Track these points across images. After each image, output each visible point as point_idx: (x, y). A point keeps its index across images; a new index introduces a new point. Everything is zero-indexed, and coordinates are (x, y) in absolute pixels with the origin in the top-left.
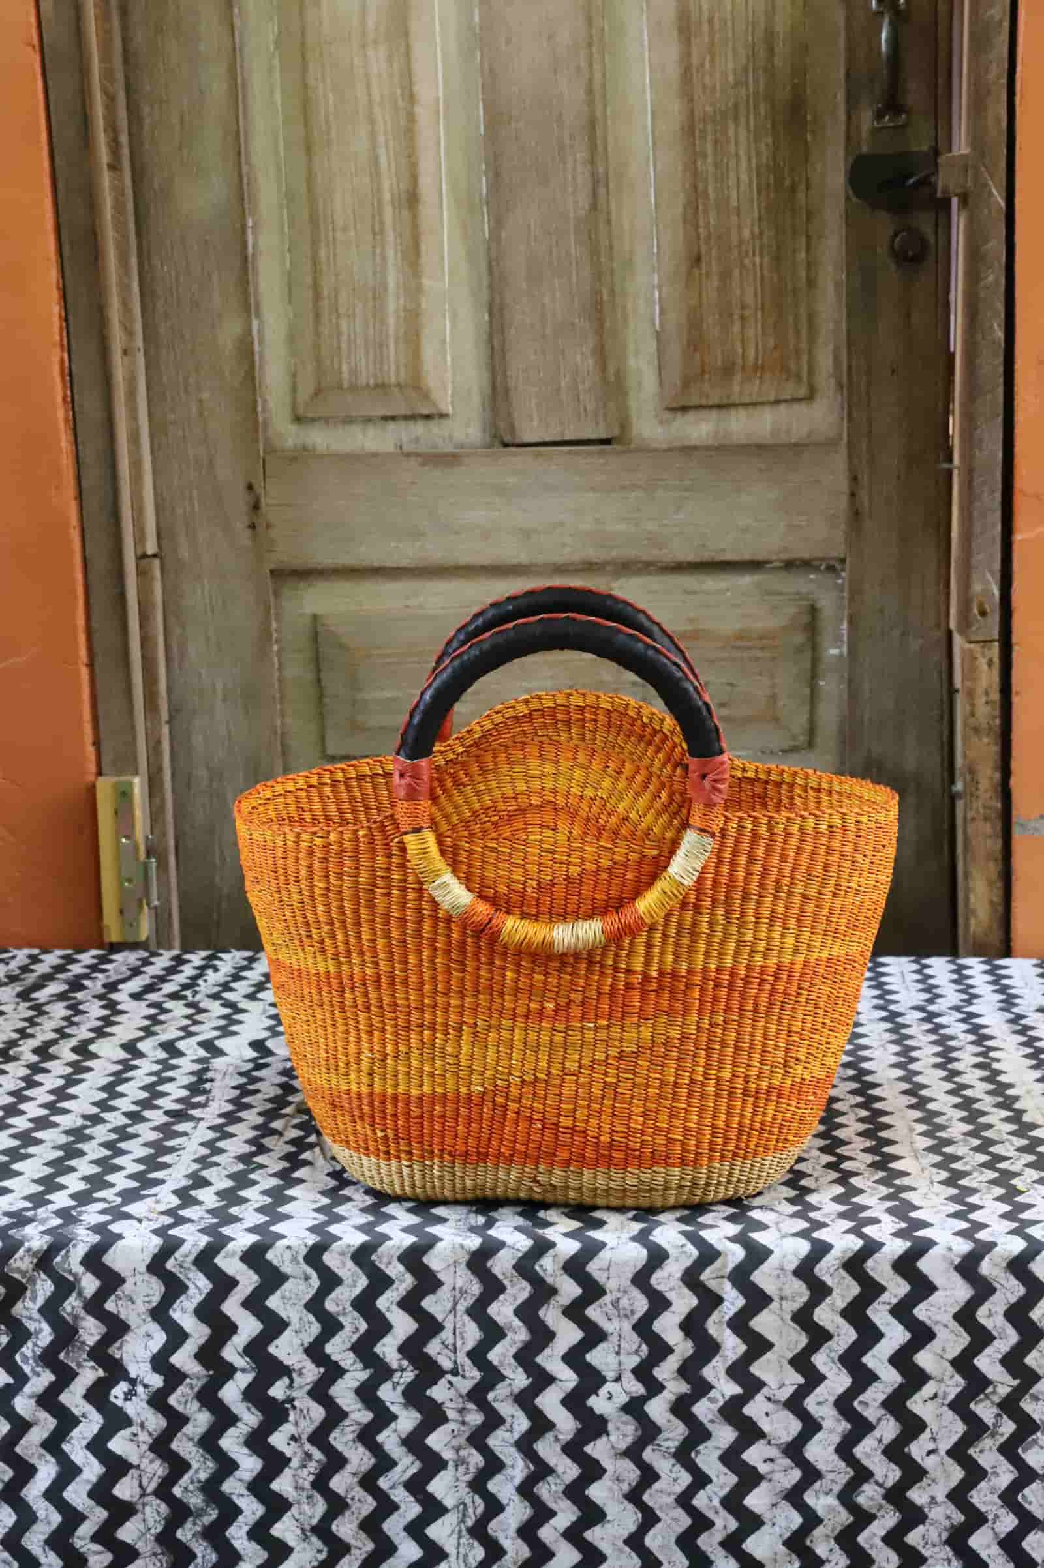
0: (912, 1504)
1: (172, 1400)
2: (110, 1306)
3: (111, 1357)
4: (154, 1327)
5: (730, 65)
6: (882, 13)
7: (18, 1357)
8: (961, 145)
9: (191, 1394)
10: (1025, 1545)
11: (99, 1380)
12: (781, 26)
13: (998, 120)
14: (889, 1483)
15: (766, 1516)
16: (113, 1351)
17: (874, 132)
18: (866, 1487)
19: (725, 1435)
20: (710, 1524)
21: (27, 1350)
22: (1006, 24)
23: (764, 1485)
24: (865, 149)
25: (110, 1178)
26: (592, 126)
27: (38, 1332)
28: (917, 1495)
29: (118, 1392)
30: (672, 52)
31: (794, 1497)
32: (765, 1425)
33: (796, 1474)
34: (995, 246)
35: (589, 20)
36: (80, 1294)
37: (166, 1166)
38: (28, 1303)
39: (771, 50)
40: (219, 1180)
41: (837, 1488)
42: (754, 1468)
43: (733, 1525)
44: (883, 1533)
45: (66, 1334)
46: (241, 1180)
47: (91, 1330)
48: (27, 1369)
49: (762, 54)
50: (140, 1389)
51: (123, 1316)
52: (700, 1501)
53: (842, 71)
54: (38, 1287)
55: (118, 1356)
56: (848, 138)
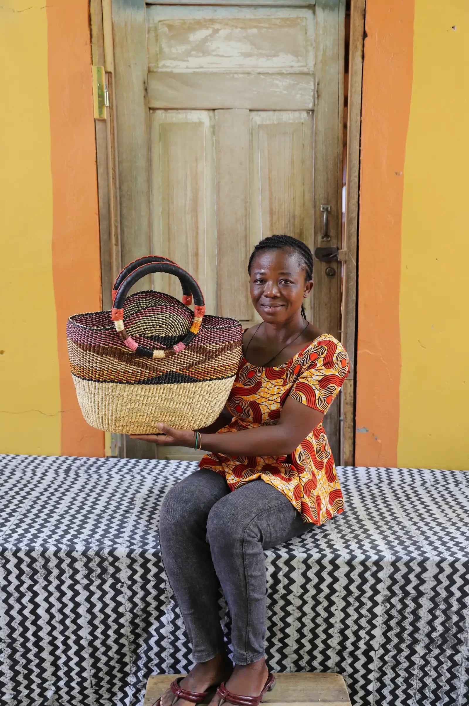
0: (330, 623)
1: (134, 588)
2: (116, 564)
3: (116, 577)
4: (128, 570)
5: (283, 223)
6: (323, 212)
7: (90, 576)
8: (345, 248)
9: (139, 587)
10: (359, 633)
11: (113, 583)
12: (297, 213)
13: (354, 242)
14: (325, 617)
15: (292, 624)
16: (117, 575)
17: (322, 242)
18: (319, 618)
19: (282, 603)
20: (277, 625)
21: (94, 574)
22: (356, 218)
23: (291, 616)
24: (319, 246)
25: (110, 530)
26: (246, 237)
27: (96, 570)
28: (332, 620)
29: (118, 586)
30: (268, 218)
31: (299, 619)
32: (292, 601)
33: (300, 614)
34: (354, 275)
35: (246, 210)
36: (108, 561)
37: (125, 527)
38: (93, 563)
39: (294, 219)
40: (140, 532)
41: (311, 618)
42: (289, 612)
43: (283, 625)
44: (322, 630)
45: (104, 571)
46: (146, 533)
47: (111, 570)
48: (94, 579)
49: (292, 220)
50: (125, 585)
51: (120, 567)
52: (274, 619)
53: (313, 226)
54: (96, 559)
55: (118, 577)
56: (315, 243)
